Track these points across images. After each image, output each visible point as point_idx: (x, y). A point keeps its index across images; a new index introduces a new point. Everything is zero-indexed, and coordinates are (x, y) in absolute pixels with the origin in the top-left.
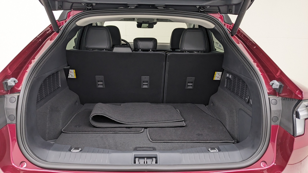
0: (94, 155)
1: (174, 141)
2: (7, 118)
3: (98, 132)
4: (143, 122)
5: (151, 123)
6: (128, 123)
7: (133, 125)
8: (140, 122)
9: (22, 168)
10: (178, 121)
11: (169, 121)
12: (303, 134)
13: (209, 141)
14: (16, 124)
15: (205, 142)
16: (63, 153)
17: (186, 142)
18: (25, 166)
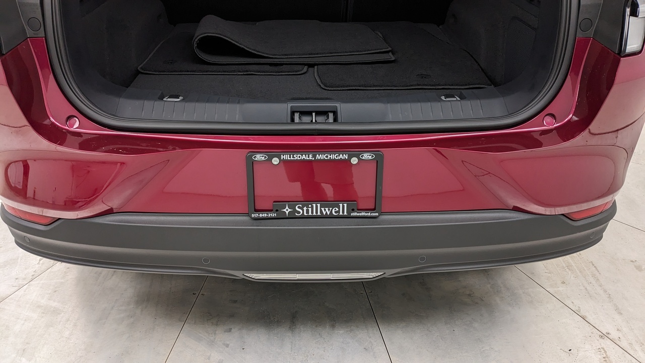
0: (209, 106)
1: (370, 87)
2: (26, 26)
3: (213, 72)
4: (306, 55)
5: (322, 55)
6: (274, 55)
7: (285, 60)
8: (299, 55)
9: (72, 129)
10: (378, 51)
11: (361, 51)
12: (640, 52)
13: (443, 85)
14: (45, 37)
15: (434, 87)
16: (148, 104)
17: (395, 88)
18: (77, 125)
